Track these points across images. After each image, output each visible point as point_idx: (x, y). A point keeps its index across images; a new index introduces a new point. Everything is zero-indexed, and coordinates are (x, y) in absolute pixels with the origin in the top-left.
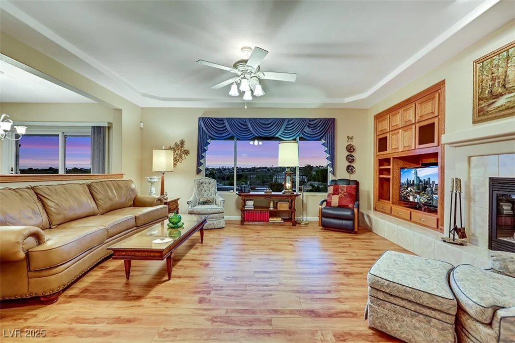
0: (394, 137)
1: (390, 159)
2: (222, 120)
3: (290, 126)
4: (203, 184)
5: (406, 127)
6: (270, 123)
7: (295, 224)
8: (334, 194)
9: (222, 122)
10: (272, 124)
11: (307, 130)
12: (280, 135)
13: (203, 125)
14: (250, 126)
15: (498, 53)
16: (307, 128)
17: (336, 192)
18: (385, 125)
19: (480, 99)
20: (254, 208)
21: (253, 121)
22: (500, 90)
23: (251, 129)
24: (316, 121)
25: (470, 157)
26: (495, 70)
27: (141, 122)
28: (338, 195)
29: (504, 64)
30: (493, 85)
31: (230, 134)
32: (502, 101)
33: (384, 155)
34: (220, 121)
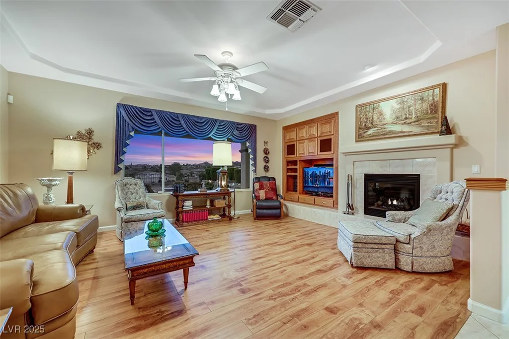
0: (301, 145)
1: (297, 161)
2: (149, 111)
3: (222, 127)
4: (128, 186)
5: (311, 139)
6: (204, 122)
7: (231, 219)
8: (260, 189)
9: (150, 114)
10: (205, 123)
11: (236, 132)
12: (212, 135)
13: (124, 114)
14: (182, 122)
15: (369, 104)
16: (236, 131)
17: (261, 188)
18: (293, 135)
19: (360, 128)
20: (193, 207)
21: (186, 117)
22: (370, 125)
23: (185, 126)
24: (242, 126)
25: (354, 162)
26: (367, 113)
27: (9, 94)
28: (264, 189)
29: (372, 111)
30: (366, 121)
31: (160, 128)
32: (370, 132)
33: (292, 158)
34: (148, 112)
